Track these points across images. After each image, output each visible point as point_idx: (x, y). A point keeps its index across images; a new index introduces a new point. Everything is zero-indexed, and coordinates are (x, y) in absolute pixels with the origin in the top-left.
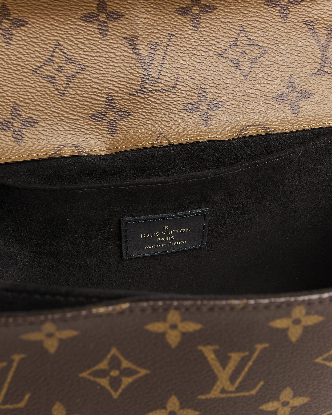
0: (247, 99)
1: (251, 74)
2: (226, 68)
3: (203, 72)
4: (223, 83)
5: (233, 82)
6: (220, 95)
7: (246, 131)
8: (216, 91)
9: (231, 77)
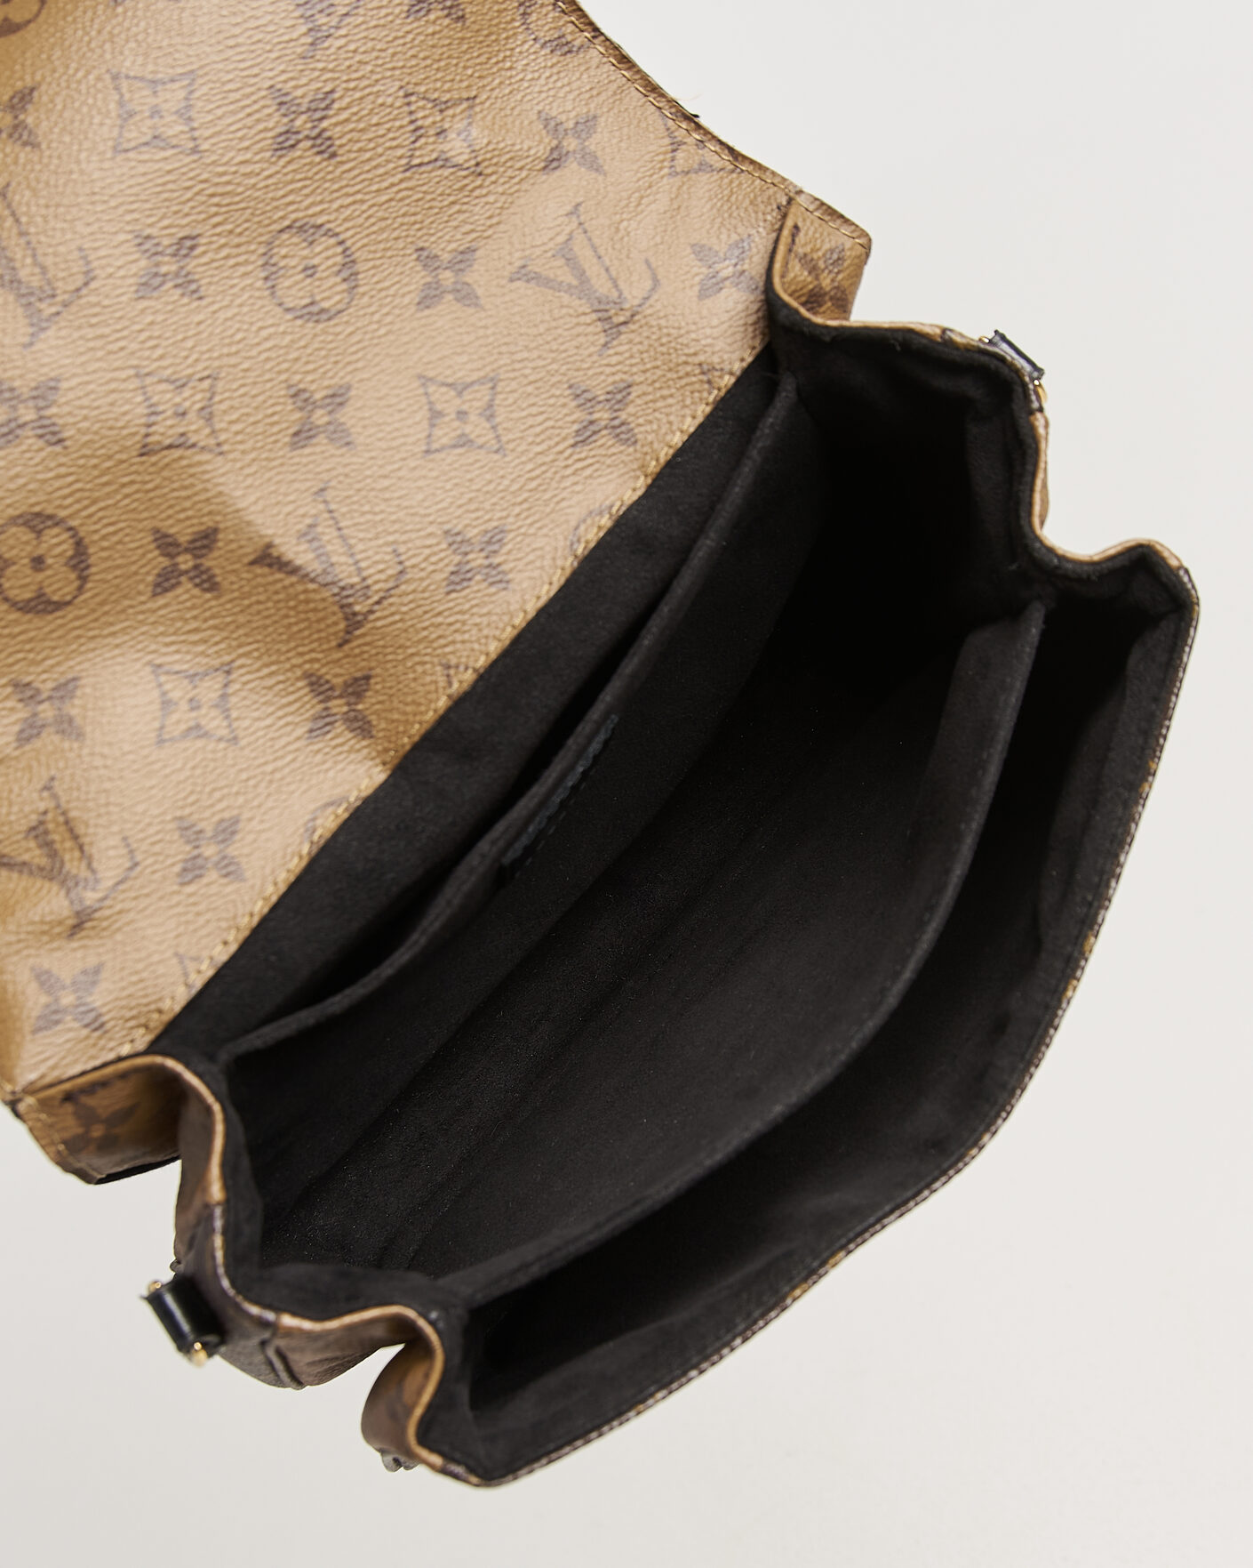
0: (533, 484)
1: (504, 439)
2: (456, 466)
3: (426, 504)
4: (473, 495)
5: (488, 477)
6: (487, 517)
7: (579, 541)
8: (474, 515)
9: (477, 472)
